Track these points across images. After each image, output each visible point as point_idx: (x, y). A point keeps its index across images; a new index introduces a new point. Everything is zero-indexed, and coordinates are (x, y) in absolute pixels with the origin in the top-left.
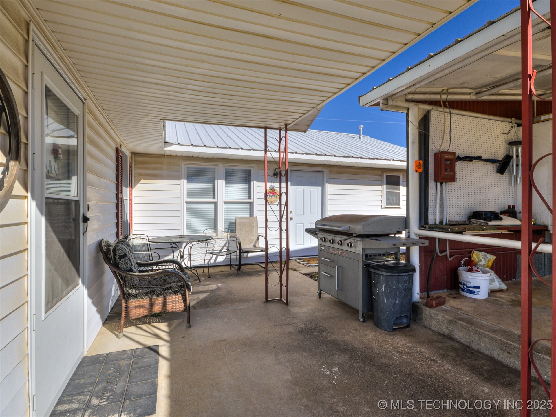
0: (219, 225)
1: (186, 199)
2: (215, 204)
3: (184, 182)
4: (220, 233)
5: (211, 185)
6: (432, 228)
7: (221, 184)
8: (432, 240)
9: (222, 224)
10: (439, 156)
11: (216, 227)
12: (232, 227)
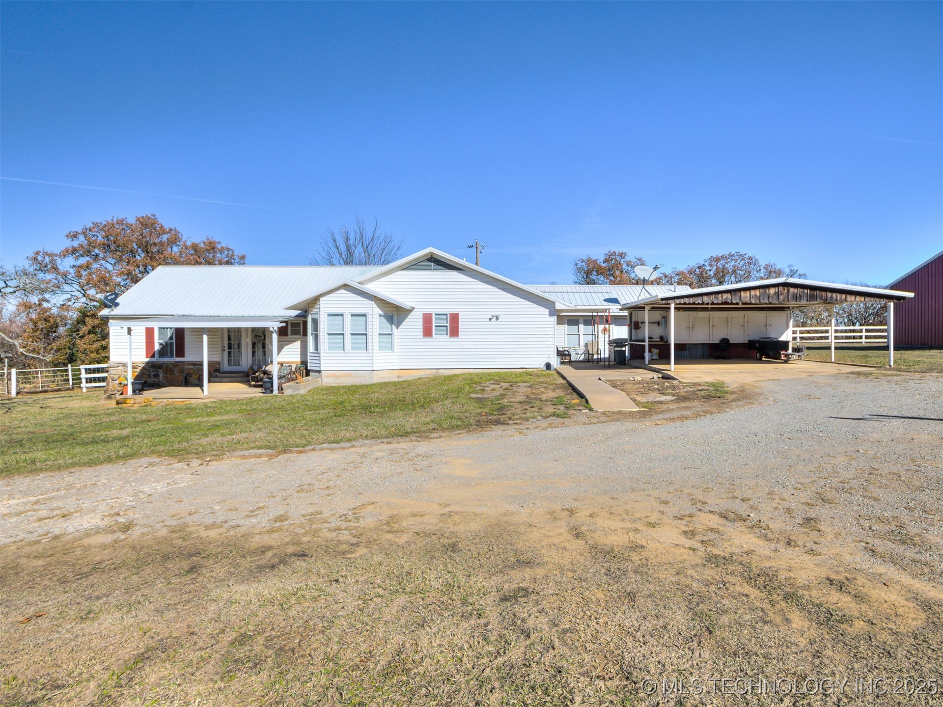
0: (581, 344)
1: (567, 333)
2: (579, 335)
3: (566, 325)
4: (581, 348)
5: (577, 327)
6: (633, 341)
7: (581, 326)
8: (633, 344)
9: (582, 343)
10: (635, 322)
11: (579, 345)
12: (586, 345)
